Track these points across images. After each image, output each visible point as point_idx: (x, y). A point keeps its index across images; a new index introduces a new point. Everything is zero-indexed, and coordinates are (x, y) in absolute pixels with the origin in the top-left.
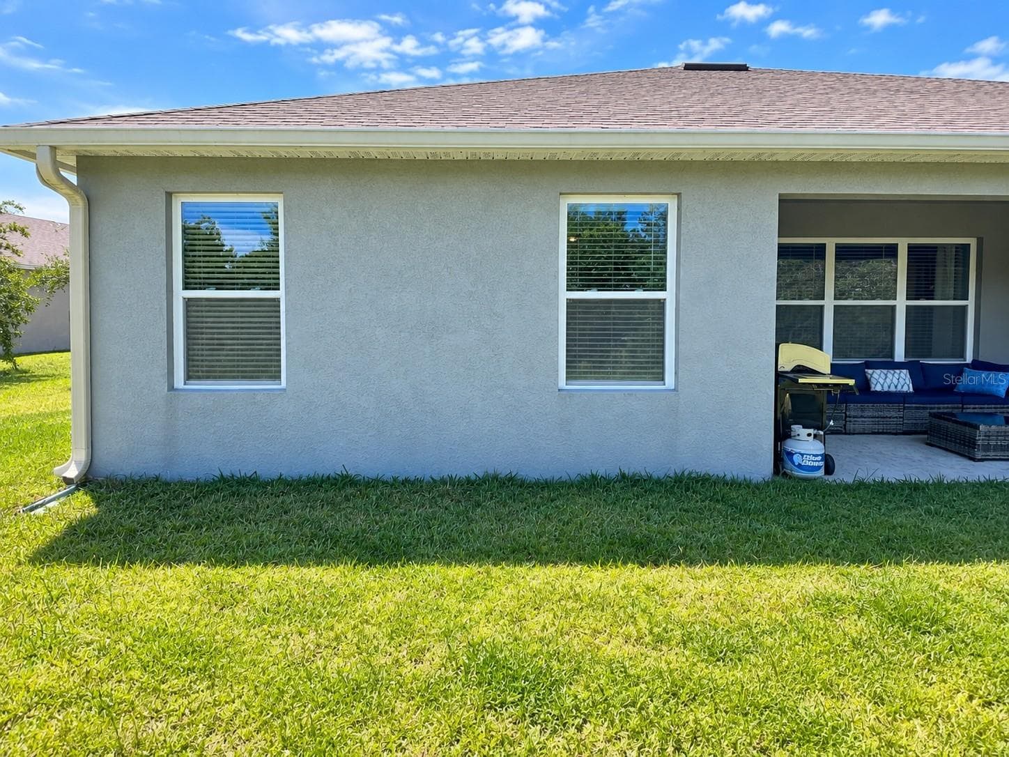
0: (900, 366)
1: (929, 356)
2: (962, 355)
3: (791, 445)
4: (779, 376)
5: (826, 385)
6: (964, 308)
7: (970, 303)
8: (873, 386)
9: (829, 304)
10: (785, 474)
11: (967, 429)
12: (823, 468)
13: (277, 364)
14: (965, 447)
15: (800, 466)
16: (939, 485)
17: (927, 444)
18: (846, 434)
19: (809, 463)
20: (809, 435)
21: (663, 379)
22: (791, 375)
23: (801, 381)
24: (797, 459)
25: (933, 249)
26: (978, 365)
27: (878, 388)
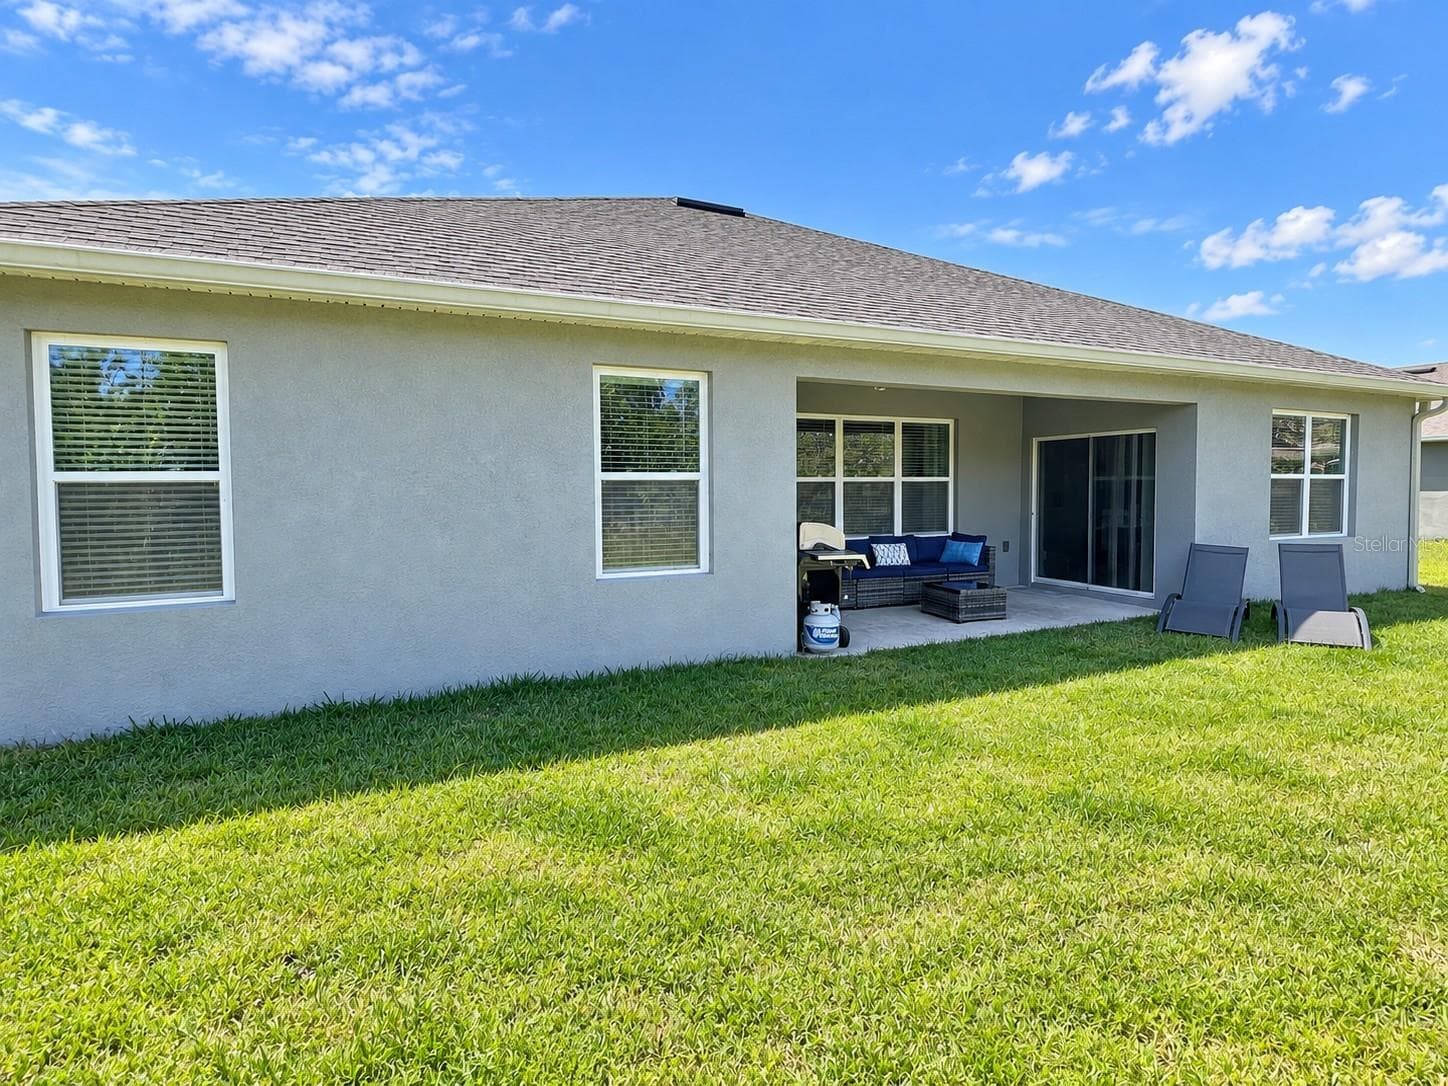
0: (898, 540)
1: (920, 529)
2: (945, 528)
3: (810, 621)
4: (801, 553)
5: (842, 561)
6: (946, 483)
7: (950, 479)
8: (879, 560)
9: (840, 479)
10: (808, 651)
11: (950, 596)
12: (838, 641)
13: (216, 568)
14: (949, 612)
15: (818, 640)
16: (932, 647)
17: (923, 612)
18: (858, 608)
19: (825, 636)
20: (826, 610)
21: (697, 563)
22: (810, 553)
23: (820, 558)
24: (816, 634)
25: (921, 427)
26: (956, 537)
27: (883, 563)
